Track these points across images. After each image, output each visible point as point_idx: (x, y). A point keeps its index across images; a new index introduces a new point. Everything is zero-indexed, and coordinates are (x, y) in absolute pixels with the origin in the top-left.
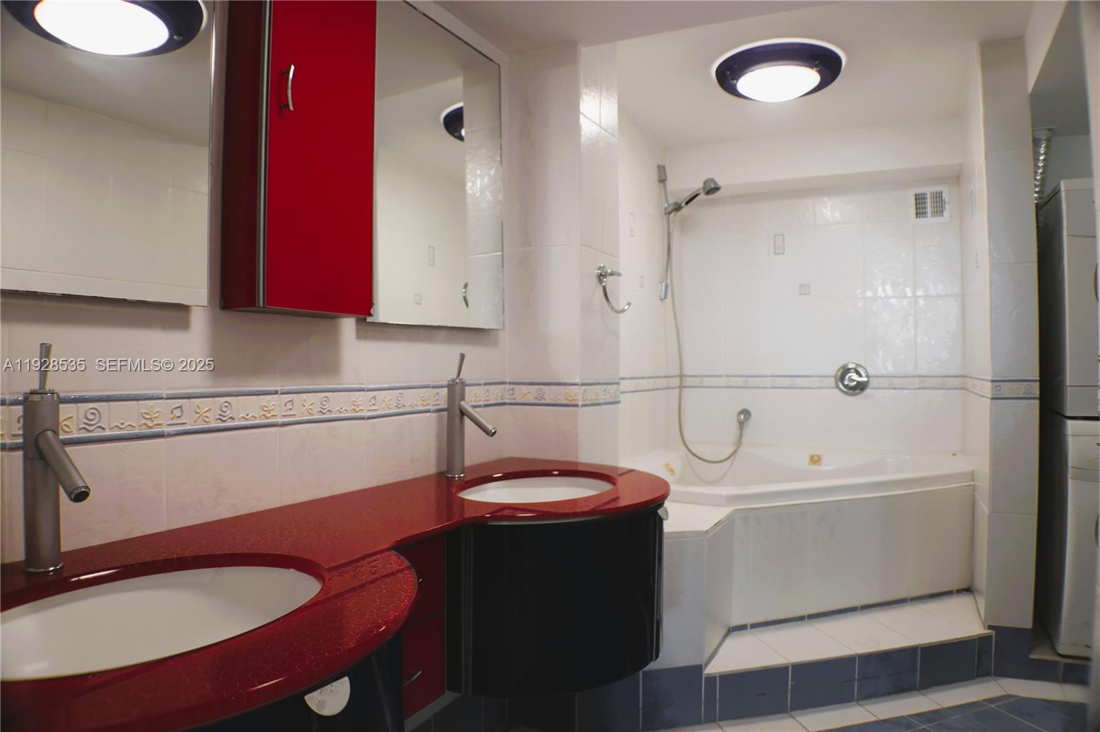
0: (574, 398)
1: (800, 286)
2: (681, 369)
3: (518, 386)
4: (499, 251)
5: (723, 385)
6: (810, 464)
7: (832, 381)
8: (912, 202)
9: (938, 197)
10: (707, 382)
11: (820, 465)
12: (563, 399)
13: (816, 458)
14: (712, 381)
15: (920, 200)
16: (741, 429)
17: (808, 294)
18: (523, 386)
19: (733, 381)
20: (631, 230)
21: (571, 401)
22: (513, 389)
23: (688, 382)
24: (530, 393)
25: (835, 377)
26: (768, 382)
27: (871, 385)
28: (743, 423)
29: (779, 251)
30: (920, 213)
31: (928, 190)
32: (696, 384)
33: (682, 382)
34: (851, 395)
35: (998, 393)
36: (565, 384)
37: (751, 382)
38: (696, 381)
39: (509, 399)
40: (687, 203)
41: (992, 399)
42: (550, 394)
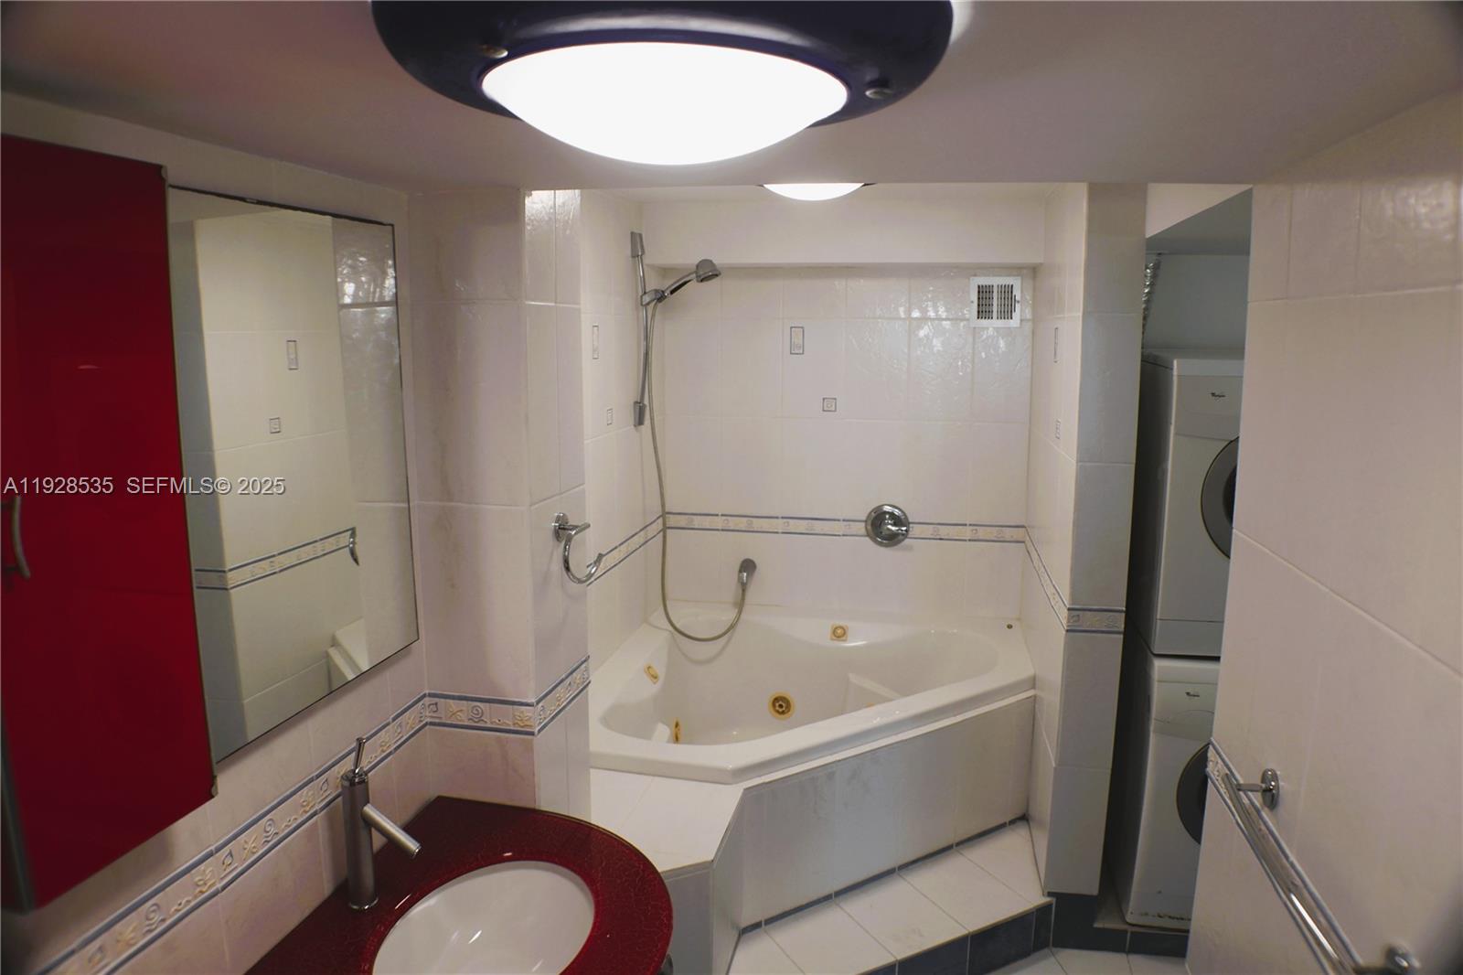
0: (528, 723)
1: (824, 399)
2: (663, 505)
3: (442, 700)
4: (403, 502)
5: (720, 528)
6: (832, 639)
7: (861, 528)
8: (974, 297)
9: (1007, 291)
10: (697, 521)
11: (845, 641)
12: (510, 723)
13: (839, 631)
14: (706, 522)
15: (984, 292)
16: (744, 591)
17: (835, 411)
18: (451, 701)
19: (732, 523)
20: (594, 350)
21: (522, 727)
22: (436, 704)
23: (672, 520)
24: (461, 711)
25: (866, 521)
26: (779, 525)
27: (910, 534)
28: (746, 584)
29: (796, 350)
30: (984, 312)
31: (996, 281)
32: (683, 525)
33: (666, 522)
34: (886, 546)
35: (1076, 624)
36: (513, 703)
37: (757, 524)
38: (682, 521)
39: (432, 717)
40: (672, 292)
41: (1067, 631)
42: (491, 715)
